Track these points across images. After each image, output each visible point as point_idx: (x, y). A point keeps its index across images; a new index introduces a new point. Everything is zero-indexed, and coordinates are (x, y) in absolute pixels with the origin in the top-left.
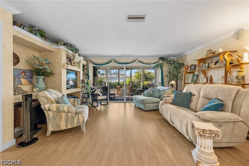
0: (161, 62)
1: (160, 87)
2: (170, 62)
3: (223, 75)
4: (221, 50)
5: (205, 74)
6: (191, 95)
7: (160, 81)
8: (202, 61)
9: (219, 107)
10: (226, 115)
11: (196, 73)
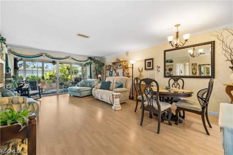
0: (89, 60)
1: (89, 80)
2: (96, 62)
3: (122, 71)
4: (122, 60)
5: (115, 71)
6: (110, 82)
7: (89, 75)
8: (114, 63)
9: (121, 86)
10: (123, 89)
11: (111, 70)
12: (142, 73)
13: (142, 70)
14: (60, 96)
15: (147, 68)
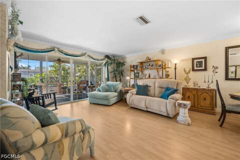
0: (106, 59)
5: (142, 72)
6: (147, 86)
7: (106, 77)
12: (189, 75)
13: (190, 71)
14: (74, 104)
15: (195, 68)
